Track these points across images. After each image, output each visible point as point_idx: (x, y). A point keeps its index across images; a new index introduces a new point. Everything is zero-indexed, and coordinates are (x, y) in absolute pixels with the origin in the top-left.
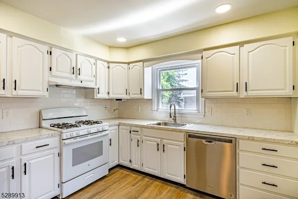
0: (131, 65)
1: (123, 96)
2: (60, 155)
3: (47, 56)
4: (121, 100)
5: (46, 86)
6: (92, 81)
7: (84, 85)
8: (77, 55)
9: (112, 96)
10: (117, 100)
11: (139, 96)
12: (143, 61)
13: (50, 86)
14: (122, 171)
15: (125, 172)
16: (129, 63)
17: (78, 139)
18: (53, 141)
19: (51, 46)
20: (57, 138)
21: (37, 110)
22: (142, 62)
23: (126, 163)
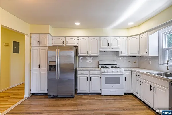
0: (141, 35)
1: (137, 55)
2: (101, 78)
3: (99, 41)
4: (136, 57)
5: (99, 52)
6: (118, 48)
7: (114, 50)
8: (110, 38)
9: (130, 55)
10: (133, 57)
11: (145, 54)
12: (148, 31)
13: (100, 52)
14: (133, 97)
15: (134, 98)
16: (140, 35)
17: (108, 73)
18: (99, 72)
19: (100, 37)
20: (100, 71)
21: (98, 61)
22: (147, 33)
23: (135, 93)
